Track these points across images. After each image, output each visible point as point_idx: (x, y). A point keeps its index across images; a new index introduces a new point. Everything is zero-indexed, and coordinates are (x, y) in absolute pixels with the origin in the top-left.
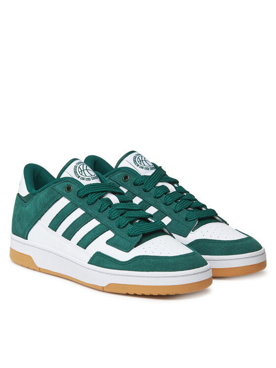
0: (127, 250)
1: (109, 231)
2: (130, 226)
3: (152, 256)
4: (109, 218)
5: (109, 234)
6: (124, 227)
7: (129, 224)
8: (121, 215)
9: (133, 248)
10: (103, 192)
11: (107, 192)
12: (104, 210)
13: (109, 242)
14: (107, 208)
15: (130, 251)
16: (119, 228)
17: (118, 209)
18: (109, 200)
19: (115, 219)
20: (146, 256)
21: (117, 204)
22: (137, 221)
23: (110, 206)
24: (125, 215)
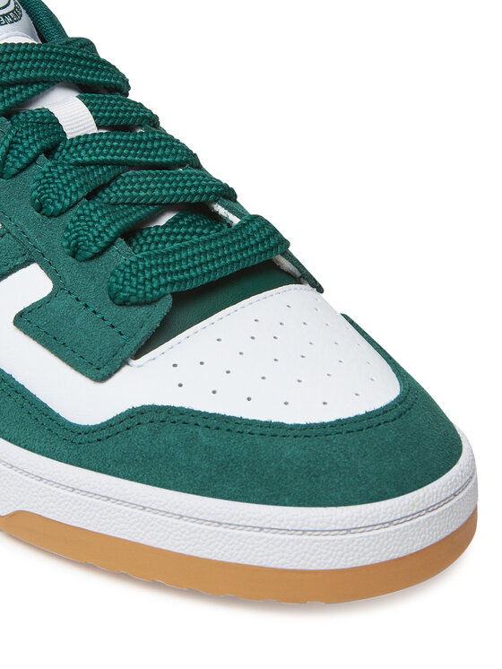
0: (100, 368)
1: (34, 268)
2: (121, 254)
3: (206, 416)
4: (40, 209)
5: (32, 284)
6: (96, 256)
7: (121, 243)
8: (91, 196)
9: (125, 363)
10: (28, 83)
11: (48, 84)
12: (21, 170)
13: (27, 320)
14: (33, 161)
15: (110, 376)
16: (74, 255)
17: (84, 164)
18: (50, 123)
19: (61, 213)
20: (181, 412)
21: (84, 141)
22: (163, 221)
23: (49, 152)
24: (112, 194)
